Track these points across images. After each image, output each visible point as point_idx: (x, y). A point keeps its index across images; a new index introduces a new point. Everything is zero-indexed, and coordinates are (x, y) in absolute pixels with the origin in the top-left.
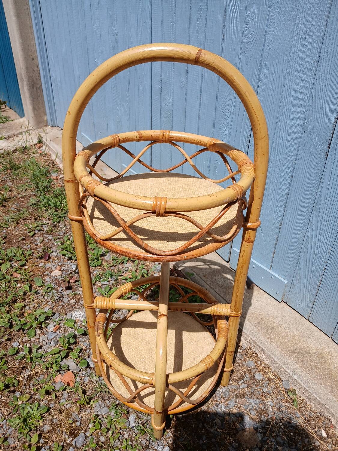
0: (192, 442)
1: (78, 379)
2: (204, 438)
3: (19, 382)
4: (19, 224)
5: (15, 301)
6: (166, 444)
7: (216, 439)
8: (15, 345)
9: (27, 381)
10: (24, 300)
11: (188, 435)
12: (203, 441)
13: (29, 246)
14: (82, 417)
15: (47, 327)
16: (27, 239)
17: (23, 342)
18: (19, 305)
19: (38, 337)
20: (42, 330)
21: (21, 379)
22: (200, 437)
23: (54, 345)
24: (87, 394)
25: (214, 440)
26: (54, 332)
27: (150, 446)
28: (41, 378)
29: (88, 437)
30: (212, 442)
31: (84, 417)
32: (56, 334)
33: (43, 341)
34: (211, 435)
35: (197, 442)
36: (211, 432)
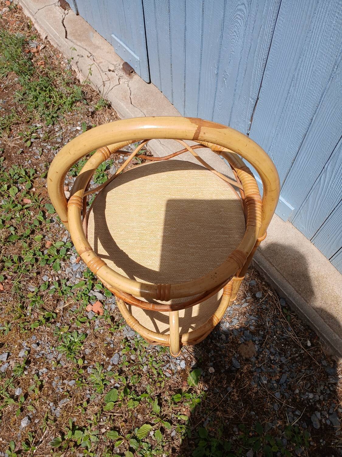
0: (202, 355)
1: (106, 307)
2: (212, 352)
3: (56, 314)
4: (13, 131)
5: (33, 232)
6: (183, 357)
7: (221, 351)
8: (45, 278)
9: (63, 312)
10: (42, 230)
11: (199, 350)
12: (211, 354)
13: (30, 162)
14: (114, 340)
15: (69, 259)
16: (25, 151)
17: (51, 275)
18: (38, 237)
19: (64, 269)
20: (65, 262)
21: (58, 311)
22: (209, 351)
23: (80, 277)
24: (115, 320)
25: (220, 353)
26: (77, 264)
27: (170, 360)
28: (75, 309)
29: (121, 356)
30: (218, 354)
31: (116, 340)
32: (79, 266)
33: (69, 273)
34: (218, 348)
35: (207, 355)
36: (217, 346)
